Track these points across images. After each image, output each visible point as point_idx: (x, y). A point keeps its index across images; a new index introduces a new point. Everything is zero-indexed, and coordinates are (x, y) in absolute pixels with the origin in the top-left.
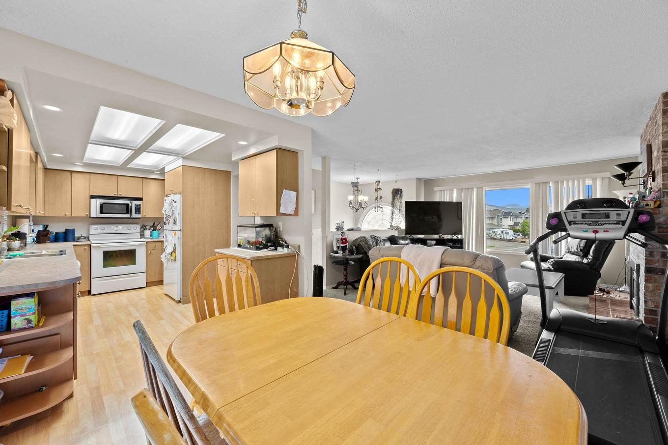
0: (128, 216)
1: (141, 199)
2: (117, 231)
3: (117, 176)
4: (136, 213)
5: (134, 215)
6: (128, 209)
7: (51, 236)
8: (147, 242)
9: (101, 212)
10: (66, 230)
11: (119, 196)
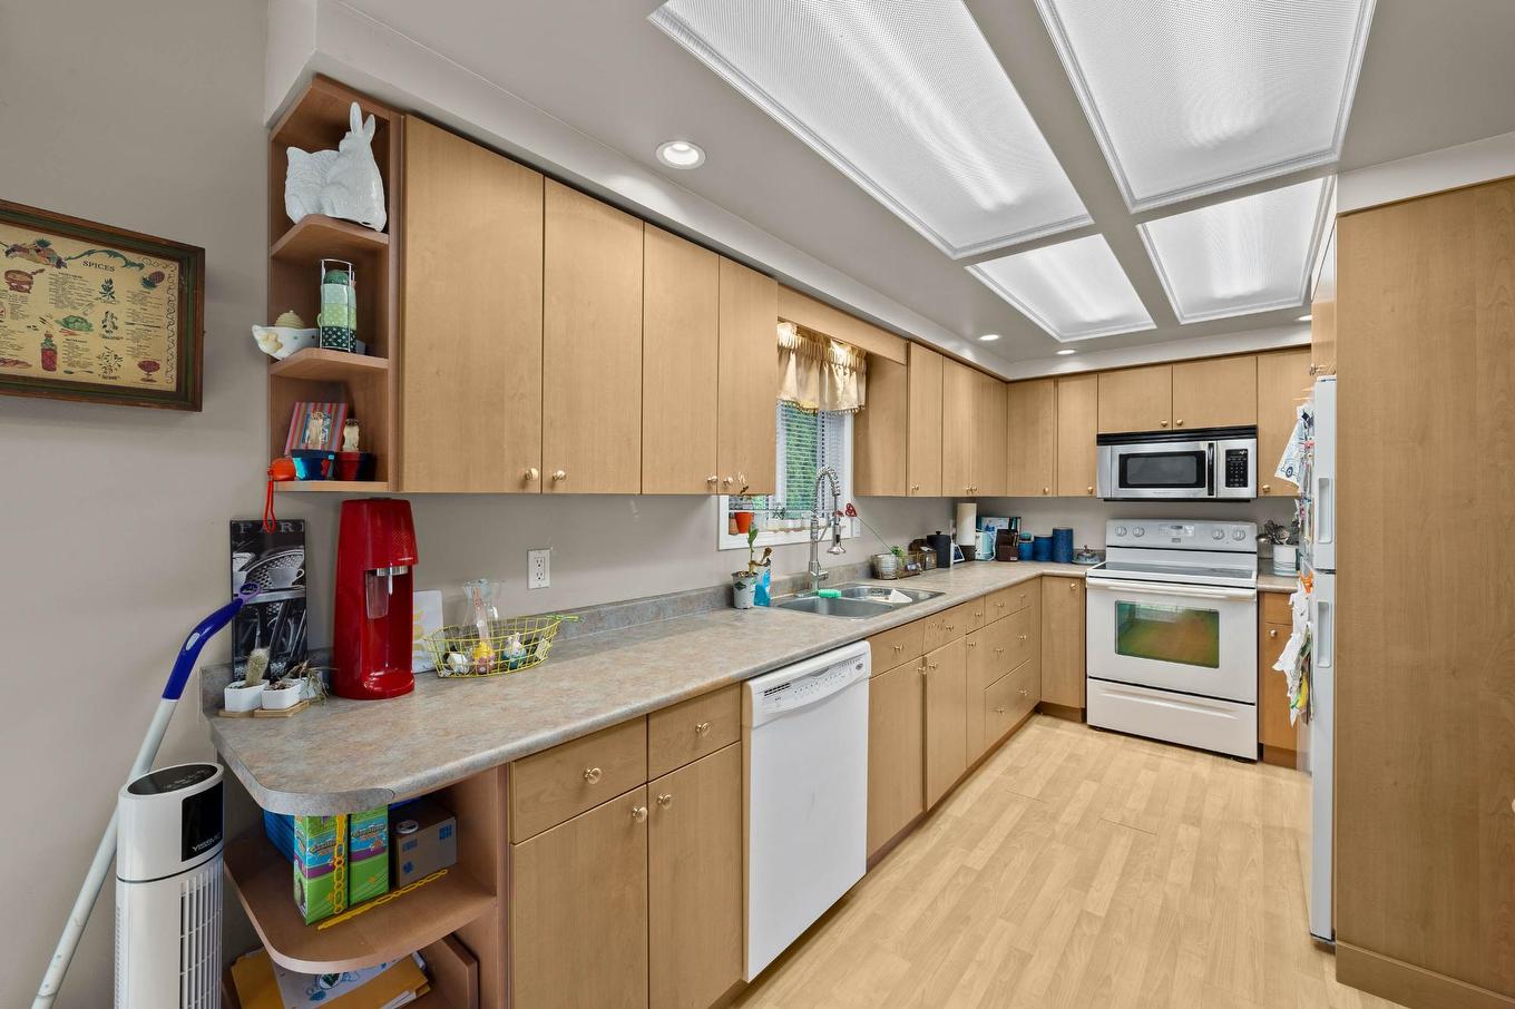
0: (1202, 493)
1: (1250, 432)
2: (1179, 540)
3: (1168, 368)
4: (1228, 484)
5: (1223, 491)
6: (1201, 471)
7: (1026, 547)
8: (1260, 594)
9: (1123, 483)
10: (1055, 531)
11: (1175, 428)
